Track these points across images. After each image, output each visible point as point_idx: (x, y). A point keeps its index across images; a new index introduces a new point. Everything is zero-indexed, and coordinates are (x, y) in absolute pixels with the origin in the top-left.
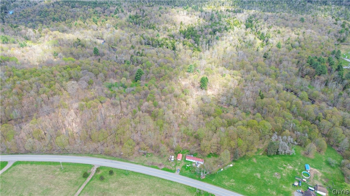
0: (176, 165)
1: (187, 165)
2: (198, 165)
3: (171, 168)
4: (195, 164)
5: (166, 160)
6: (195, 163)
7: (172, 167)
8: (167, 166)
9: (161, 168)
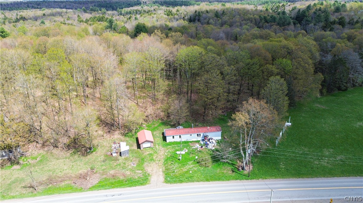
0: (142, 161)
1: (178, 152)
2: (208, 142)
3: (128, 173)
4: (200, 144)
5: (102, 158)
6: (198, 142)
7: (132, 170)
8: (112, 172)
9: (90, 186)
